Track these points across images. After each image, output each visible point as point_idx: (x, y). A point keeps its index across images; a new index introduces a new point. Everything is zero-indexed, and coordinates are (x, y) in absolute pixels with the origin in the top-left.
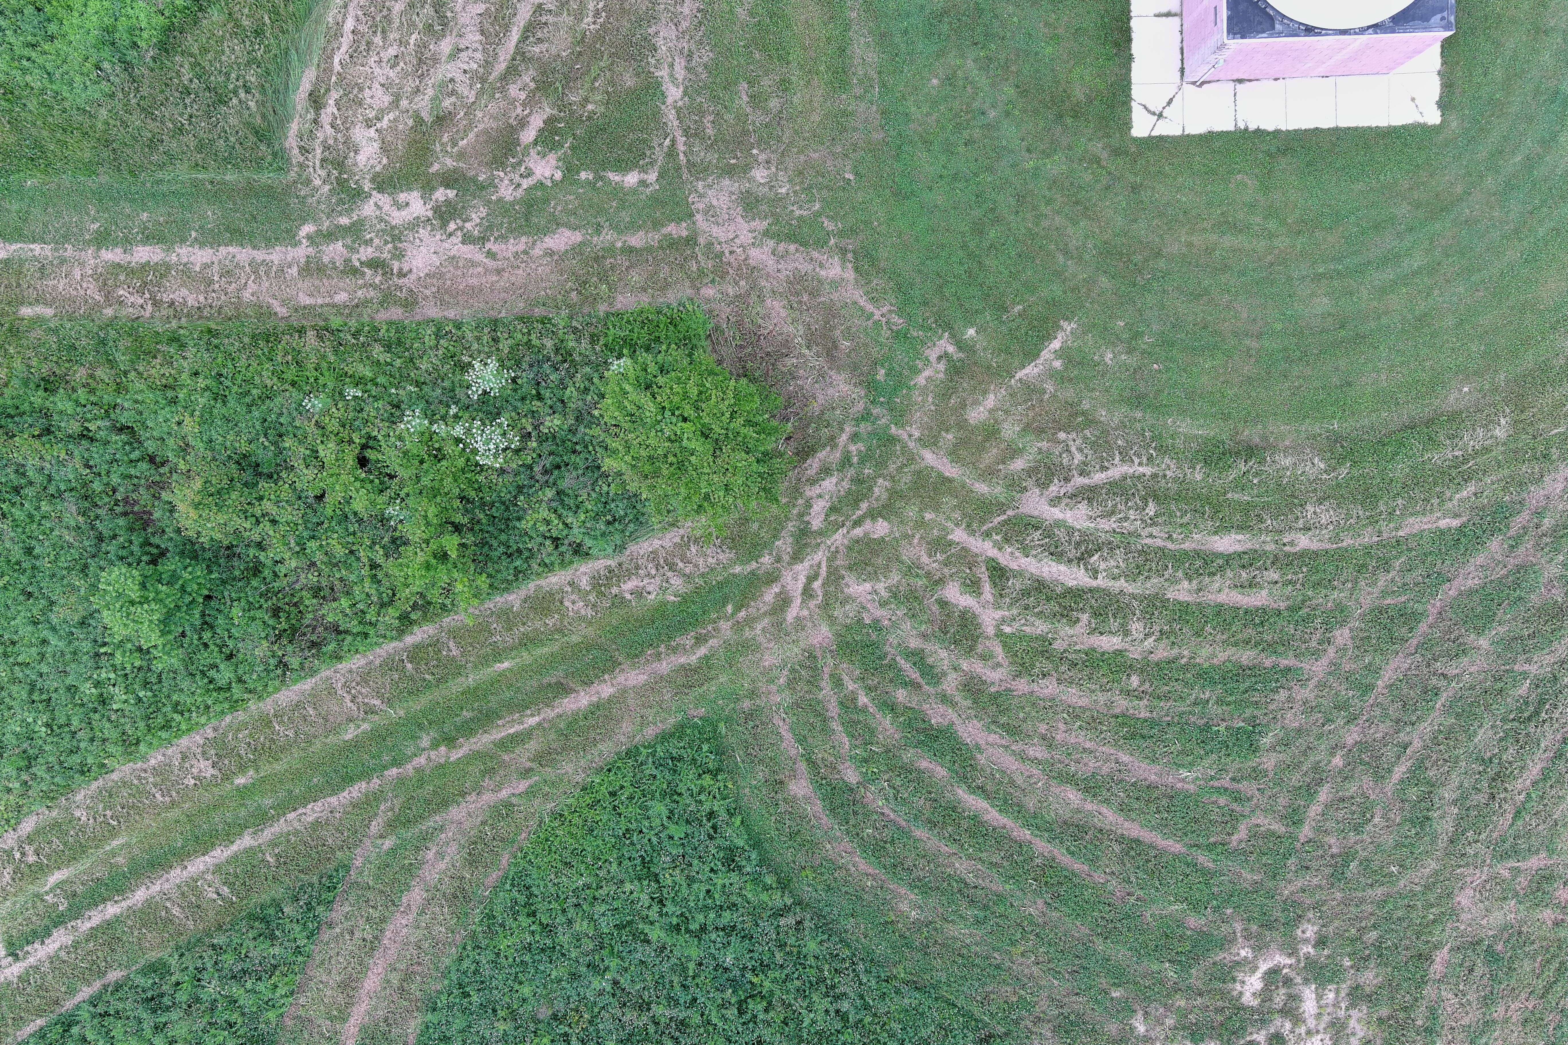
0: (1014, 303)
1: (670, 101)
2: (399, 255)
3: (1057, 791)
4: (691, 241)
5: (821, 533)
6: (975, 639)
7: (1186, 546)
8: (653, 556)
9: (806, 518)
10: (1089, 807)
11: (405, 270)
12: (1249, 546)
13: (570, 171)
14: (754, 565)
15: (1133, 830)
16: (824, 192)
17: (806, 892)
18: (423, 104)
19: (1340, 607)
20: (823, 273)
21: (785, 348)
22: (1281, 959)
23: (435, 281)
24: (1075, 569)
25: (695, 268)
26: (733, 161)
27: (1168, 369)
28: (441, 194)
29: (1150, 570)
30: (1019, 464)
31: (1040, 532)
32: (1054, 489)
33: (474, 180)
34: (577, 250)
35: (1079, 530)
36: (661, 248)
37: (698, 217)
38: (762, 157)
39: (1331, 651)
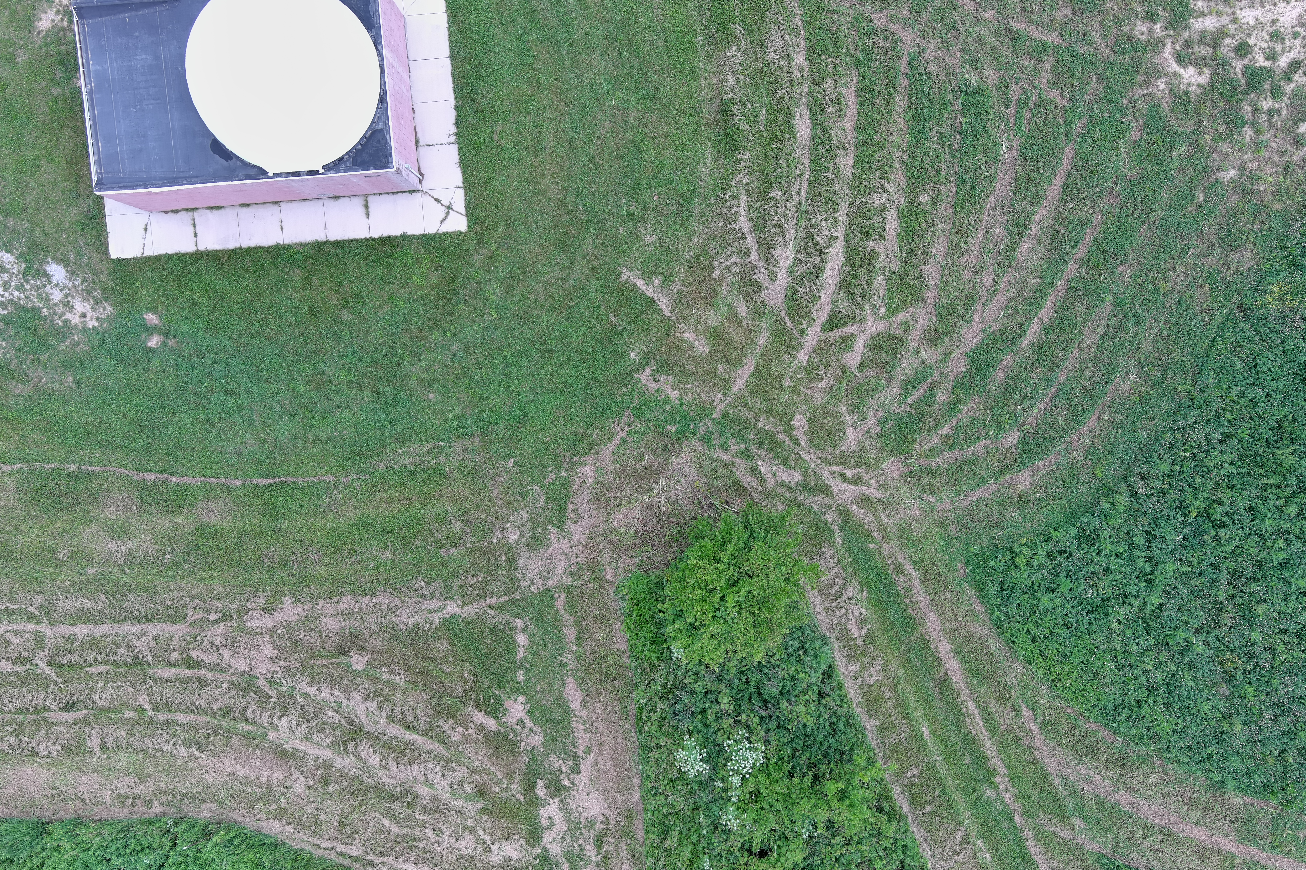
0: (608, 321)
1: (457, 611)
2: (591, 824)
3: (1022, 259)
4: (569, 590)
5: (806, 471)
6: (891, 337)
7: (806, 162)
8: (830, 611)
9: (794, 486)
10: (1035, 231)
11: (603, 819)
12: (804, 107)
13: (517, 690)
14: (834, 527)
15: (1054, 192)
16: (524, 482)
17: (1116, 471)
18: (470, 808)
19: (855, 23)
20: (590, 480)
21: (653, 509)
22: (1167, 52)
23: (610, 795)
24: (829, 256)
25: (590, 586)
26: (504, 558)
27: (658, 188)
28: (541, 792)
29: (828, 191)
30: (742, 309)
31: (798, 288)
32: (761, 278)
33: (529, 766)
34: (581, 682)
35: (796, 254)
36: (575, 613)
37: (549, 584)
38: (499, 535)
39: (893, 28)
